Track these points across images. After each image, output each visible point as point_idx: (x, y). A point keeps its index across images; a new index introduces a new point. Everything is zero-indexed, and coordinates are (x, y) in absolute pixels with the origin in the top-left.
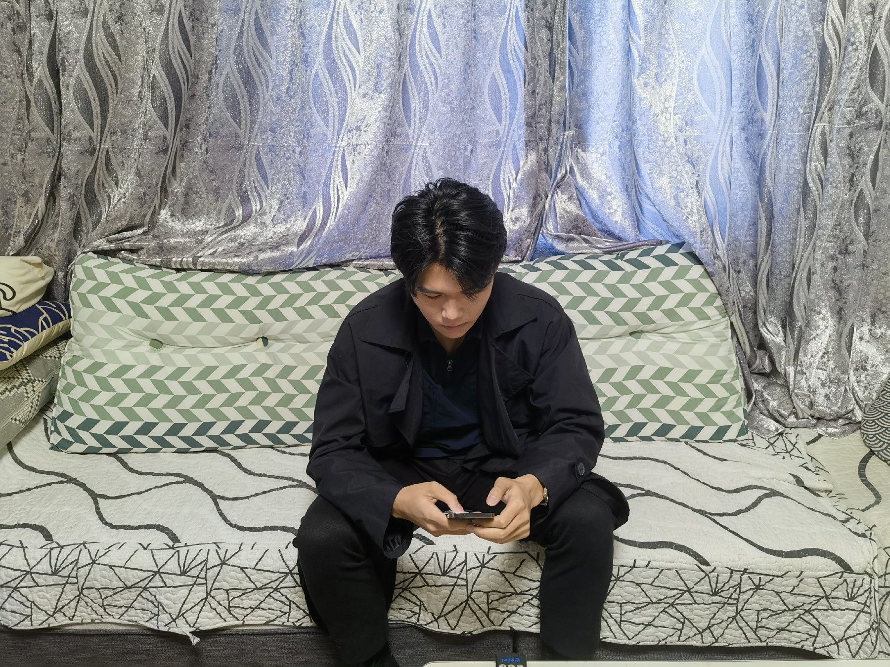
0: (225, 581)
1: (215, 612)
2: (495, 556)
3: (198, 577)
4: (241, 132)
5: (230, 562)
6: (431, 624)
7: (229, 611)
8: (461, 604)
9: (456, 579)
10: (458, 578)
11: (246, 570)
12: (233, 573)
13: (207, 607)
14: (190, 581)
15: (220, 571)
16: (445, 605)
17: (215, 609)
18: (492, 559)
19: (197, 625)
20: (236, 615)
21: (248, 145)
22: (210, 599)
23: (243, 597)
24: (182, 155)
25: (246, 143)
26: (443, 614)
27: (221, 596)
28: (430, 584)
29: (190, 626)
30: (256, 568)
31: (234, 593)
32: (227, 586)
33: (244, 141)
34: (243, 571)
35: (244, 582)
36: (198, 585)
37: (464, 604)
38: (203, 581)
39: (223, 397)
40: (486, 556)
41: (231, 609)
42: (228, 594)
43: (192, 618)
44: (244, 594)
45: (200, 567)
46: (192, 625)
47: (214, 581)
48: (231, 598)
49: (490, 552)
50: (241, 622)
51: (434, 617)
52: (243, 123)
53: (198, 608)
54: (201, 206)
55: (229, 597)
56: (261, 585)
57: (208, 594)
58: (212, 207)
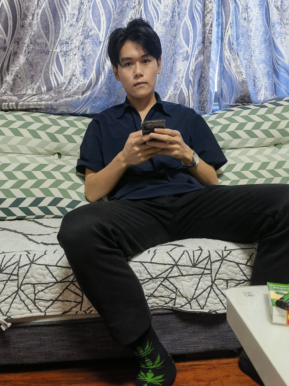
0: (33, 277)
1: (23, 304)
2: (231, 252)
3: (11, 274)
4: (49, 44)
5: (37, 262)
6: (185, 307)
7: (35, 303)
8: (207, 288)
9: (203, 270)
10: (205, 269)
11: (50, 268)
12: (39, 270)
13: (17, 300)
14: (6, 277)
15: (29, 269)
16: (196, 290)
17: (23, 301)
18: (228, 254)
19: (8, 314)
20: (40, 308)
21: (52, 52)
22: (20, 292)
23: (46, 291)
24: (14, 60)
25: (51, 50)
26: (194, 297)
27: (29, 290)
28: (184, 274)
29: (3, 315)
30: (57, 265)
31: (39, 288)
32: (34, 281)
33: (50, 49)
34: (48, 268)
35: (48, 277)
36: (11, 280)
37: (209, 288)
38: (16, 278)
39: (32, 182)
40: (224, 252)
41: (36, 301)
42: (34, 288)
43: (5, 307)
44: (47, 288)
45: (14, 266)
46: (5, 314)
47: (24, 278)
48: (36, 292)
49: (227, 249)
50: (43, 314)
51: (188, 300)
52: (50, 38)
53: (10, 300)
54: (22, 87)
55: (35, 291)
56: (61, 279)
57: (19, 288)
58: (29, 87)
